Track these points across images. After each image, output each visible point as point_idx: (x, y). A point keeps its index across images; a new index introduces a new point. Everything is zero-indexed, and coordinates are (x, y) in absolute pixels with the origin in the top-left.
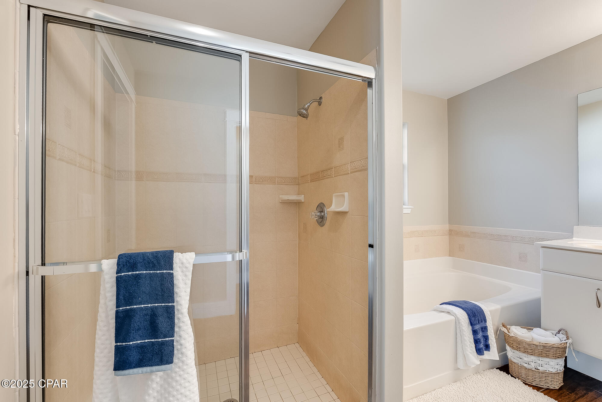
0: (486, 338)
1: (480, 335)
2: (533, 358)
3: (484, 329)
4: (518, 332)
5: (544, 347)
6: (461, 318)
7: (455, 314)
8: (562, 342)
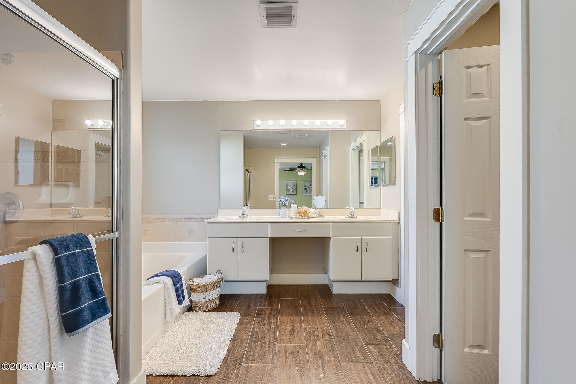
0: (183, 291)
1: (180, 292)
2: (207, 293)
3: (182, 286)
4: (198, 281)
5: (212, 284)
6: (168, 283)
7: (164, 281)
8: (219, 278)
